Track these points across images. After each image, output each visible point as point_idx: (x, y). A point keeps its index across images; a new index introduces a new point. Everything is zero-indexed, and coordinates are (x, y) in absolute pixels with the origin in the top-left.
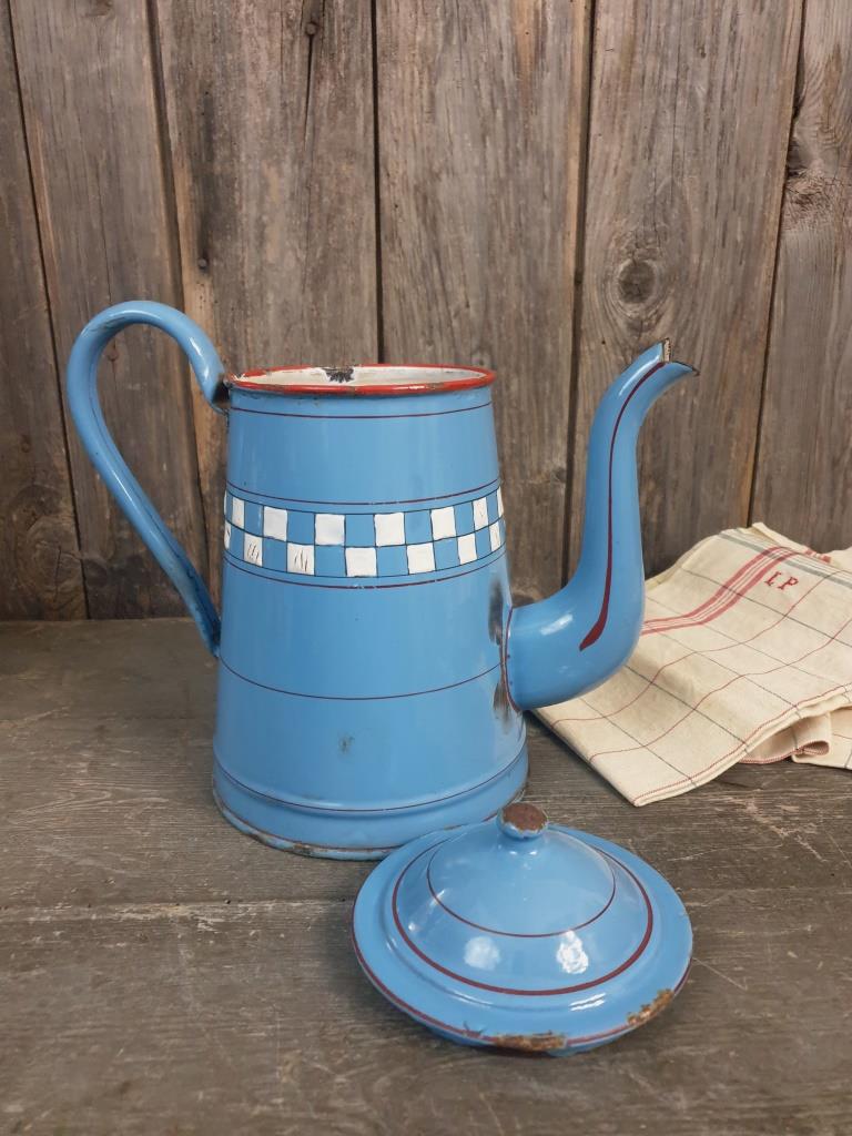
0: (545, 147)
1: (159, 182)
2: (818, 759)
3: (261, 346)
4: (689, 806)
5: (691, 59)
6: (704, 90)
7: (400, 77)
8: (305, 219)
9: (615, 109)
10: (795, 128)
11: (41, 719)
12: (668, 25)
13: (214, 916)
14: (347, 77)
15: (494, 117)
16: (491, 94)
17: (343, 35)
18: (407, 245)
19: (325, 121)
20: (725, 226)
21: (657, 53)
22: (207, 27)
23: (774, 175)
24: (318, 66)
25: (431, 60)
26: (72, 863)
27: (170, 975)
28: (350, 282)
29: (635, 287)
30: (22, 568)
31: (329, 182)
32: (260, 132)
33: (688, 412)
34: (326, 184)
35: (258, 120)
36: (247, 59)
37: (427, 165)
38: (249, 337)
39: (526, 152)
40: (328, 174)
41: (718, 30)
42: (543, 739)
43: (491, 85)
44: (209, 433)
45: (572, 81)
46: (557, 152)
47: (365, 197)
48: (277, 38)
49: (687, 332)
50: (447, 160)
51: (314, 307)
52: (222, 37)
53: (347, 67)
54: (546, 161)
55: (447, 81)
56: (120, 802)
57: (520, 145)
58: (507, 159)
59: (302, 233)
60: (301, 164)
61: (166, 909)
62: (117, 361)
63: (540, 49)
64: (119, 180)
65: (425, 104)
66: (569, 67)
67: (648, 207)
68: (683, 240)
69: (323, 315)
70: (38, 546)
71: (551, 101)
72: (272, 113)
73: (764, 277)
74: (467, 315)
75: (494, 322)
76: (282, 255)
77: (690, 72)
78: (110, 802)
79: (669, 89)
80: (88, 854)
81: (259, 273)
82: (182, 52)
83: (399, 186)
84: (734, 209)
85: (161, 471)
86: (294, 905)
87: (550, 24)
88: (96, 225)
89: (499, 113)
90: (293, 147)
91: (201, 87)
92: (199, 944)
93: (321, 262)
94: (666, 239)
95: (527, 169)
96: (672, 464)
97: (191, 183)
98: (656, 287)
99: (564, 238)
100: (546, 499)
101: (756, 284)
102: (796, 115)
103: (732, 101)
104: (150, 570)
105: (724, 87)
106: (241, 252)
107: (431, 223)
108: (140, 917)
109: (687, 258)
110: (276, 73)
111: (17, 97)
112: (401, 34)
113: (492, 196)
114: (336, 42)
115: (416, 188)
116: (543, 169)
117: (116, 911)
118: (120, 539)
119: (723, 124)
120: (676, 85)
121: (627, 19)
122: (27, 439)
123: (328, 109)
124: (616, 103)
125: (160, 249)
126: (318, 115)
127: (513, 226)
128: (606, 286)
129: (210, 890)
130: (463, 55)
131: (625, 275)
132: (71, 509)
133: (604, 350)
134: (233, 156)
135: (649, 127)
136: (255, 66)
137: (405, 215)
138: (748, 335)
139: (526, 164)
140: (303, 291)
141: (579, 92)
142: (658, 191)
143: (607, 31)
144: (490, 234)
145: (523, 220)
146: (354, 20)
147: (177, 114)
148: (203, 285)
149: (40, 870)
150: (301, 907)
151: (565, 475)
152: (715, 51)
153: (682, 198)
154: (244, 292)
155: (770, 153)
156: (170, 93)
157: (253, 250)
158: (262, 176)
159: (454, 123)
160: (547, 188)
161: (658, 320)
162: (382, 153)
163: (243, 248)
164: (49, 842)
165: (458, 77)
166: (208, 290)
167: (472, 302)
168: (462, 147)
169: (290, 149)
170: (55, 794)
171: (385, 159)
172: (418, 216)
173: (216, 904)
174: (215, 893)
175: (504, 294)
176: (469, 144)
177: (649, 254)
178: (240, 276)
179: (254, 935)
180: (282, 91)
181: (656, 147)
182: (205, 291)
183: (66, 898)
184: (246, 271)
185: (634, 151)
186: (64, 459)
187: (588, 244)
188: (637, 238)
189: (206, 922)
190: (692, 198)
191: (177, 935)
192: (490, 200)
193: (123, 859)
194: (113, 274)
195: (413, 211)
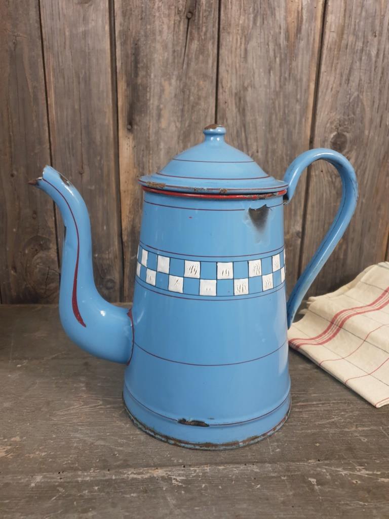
0: (299, 77)
1: (110, 86)
3: (157, 169)
5: (370, 37)
6: (375, 52)
7: (230, 40)
8: (181, 107)
9: (333, 60)
11: (52, 359)
12: (360, 21)
13: (179, 475)
14: (205, 39)
15: (275, 61)
16: (274, 50)
17: (204, 19)
19: (194, 60)
20: (382, 117)
21: (354, 34)
22: (138, 12)
24: (191, 33)
25: (246, 33)
26: (92, 443)
27: (167, 514)
29: (338, 145)
30: (29, 277)
31: (194, 90)
32: (162, 63)
34: (192, 90)
35: (161, 58)
36: (157, 28)
37: (242, 83)
38: (150, 165)
39: (290, 79)
40: (194, 86)
41: (383, 25)
42: (316, 370)
43: (274, 46)
44: (128, 211)
45: (313, 46)
46: (305, 79)
47: (211, 97)
48: (172, 18)
49: (361, 167)
50: (251, 81)
52: (145, 17)
53: (205, 34)
54: (299, 83)
55: (253, 43)
57: (287, 75)
58: (280, 81)
59: (179, 114)
60: (181, 80)
61: (152, 472)
62: (84, 174)
63: (299, 30)
64: (90, 85)
65: (242, 53)
66: (312, 39)
67: (346, 107)
68: (362, 123)
70: (38, 266)
71: (303, 54)
72: (168, 55)
74: (257, 156)
75: (270, 160)
76: (169, 124)
77: (369, 44)
78: (103, 407)
79: (359, 51)
80: (100, 438)
81: (157, 133)
82: (126, 24)
83: (227, 93)
84: (386, 109)
85: (103, 229)
86: (220, 468)
87: (304, 18)
88: (77, 107)
89: (278, 60)
91: (134, 41)
92: (177, 494)
93: (188, 128)
94: (353, 122)
95: (290, 87)
97: (126, 88)
98: (348, 145)
99: (305, 120)
100: (291, 246)
103: (388, 58)
105: (384, 51)
106: (149, 122)
107: (242, 111)
108: (139, 477)
109: (362, 132)
110: (171, 36)
111: (40, 42)
112: (233, 20)
113: (272, 99)
114: (201, 22)
115: (236, 94)
116: (297, 87)
117: (125, 473)
119: (383, 69)
120: (362, 50)
121: (341, 17)
122: (35, 213)
123: (196, 54)
124: (333, 57)
125: (109, 119)
126: (190, 56)
127: (281, 114)
128: (324, 144)
129: (172, 459)
130: (262, 31)
131: (334, 139)
132: (56, 248)
133: (322, 175)
134: (148, 75)
135: (348, 69)
136: (161, 32)
137: (230, 107)
139: (289, 84)
140: (178, 143)
142: (351, 100)
143: (331, 22)
144: (270, 117)
145: (287, 112)
146: (210, 12)
147: (121, 54)
148: (129, 138)
149: (76, 448)
150: (224, 469)
151: (300, 235)
152: (381, 34)
153: (362, 103)
154: (149, 142)
156: (118, 44)
157: (155, 121)
158: (161, 86)
159: (256, 63)
160: (299, 97)
162: (220, 77)
163: (150, 121)
164: (77, 431)
165: (259, 42)
166: (131, 141)
167: (260, 150)
168: (259, 75)
169: (176, 73)
170: (72, 402)
171: (222, 79)
172: (236, 107)
173: (178, 468)
174: (175, 461)
175: (275, 146)
176: (263, 74)
177: (345, 130)
178: (147, 135)
179: (204, 487)
180: (173, 45)
181: (351, 79)
182: (129, 141)
183: (94, 465)
184: (151, 132)
185: (341, 80)
186: (54, 223)
187: (317, 124)
188: (340, 121)
189: (176, 479)
190: (367, 103)
191: (163, 488)
192: (271, 101)
193: (119, 441)
194: (83, 132)
195: (234, 105)
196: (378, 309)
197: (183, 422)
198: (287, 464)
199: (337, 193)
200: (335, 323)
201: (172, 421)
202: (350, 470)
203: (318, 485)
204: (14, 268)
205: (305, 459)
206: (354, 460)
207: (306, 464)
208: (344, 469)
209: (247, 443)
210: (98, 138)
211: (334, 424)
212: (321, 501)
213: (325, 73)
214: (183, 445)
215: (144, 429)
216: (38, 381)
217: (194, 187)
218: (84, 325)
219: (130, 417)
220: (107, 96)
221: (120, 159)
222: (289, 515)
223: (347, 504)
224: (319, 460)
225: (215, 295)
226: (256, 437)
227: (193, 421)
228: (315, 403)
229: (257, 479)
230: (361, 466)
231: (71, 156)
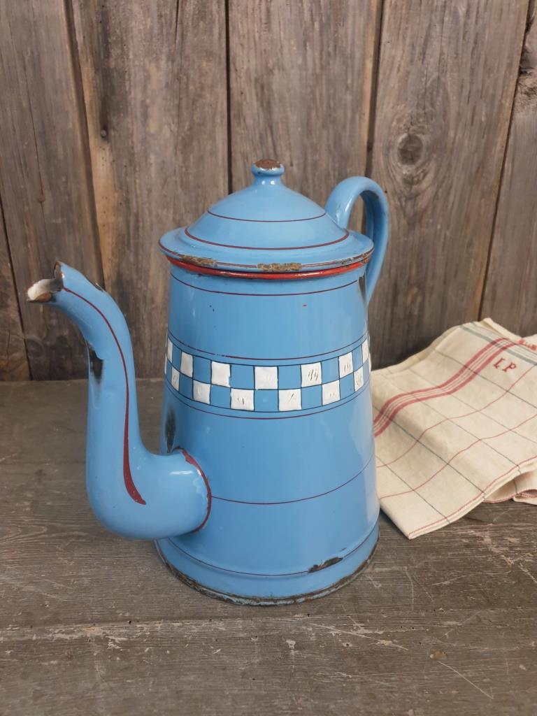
0: (349, 51)
1: (70, 72)
2: (529, 500)
3: (147, 192)
4: (444, 538)
6: (464, 10)
8: (176, 102)
9: (400, 23)
10: (527, 40)
13: (120, 635)
15: (313, 28)
16: (311, 10)
18: (250, 122)
19: (190, 29)
20: (474, 110)
23: (510, 73)
26: (19, 589)
27: (89, 690)
28: (208, 148)
29: (409, 153)
31: (194, 75)
32: (143, 37)
33: (442, 240)
34: (192, 76)
35: (142, 27)
37: (264, 62)
38: (137, 186)
39: (335, 55)
40: (193, 69)
43: (311, 3)
44: (110, 253)
46: (358, 55)
47: (219, 86)
49: (444, 185)
50: (278, 59)
51: (183, 165)
54: (349, 61)
56: (54, 535)
57: (331, 49)
58: (321, 59)
59: (174, 112)
60: (173, 61)
61: (86, 629)
62: (44, 203)
64: (40, 70)
65: (264, 17)
67: (420, 96)
68: (444, 120)
69: (190, 171)
71: (354, 16)
72: (152, 22)
73: (498, 148)
74: (291, 172)
75: (310, 177)
76: (160, 128)
78: (46, 536)
79: (439, 9)
80: (31, 582)
81: (144, 141)
83: (244, 79)
84: (481, 97)
86: (176, 625)
88: (25, 104)
89: (317, 25)
90: (167, 49)
91: (99, 2)
92: (109, 661)
93: (188, 133)
94: (432, 119)
95: (336, 67)
96: (430, 274)
97: (94, 75)
98: (424, 153)
99: (360, 118)
101: (493, 152)
102: (527, 30)
103: (483, 18)
104: (72, 346)
105: (478, 8)
106: (131, 125)
107: (266, 105)
108: (67, 637)
109: (445, 133)
113: (310, 87)
115: (256, 80)
116: (347, 67)
117: (51, 632)
118: (51, 326)
119: (477, 35)
120: (444, 7)
123: (193, 19)
124: (401, 18)
125: (73, 123)
126: (185, 24)
127: (325, 108)
128: (389, 152)
129: (117, 612)
131: (403, 145)
132: (16, 305)
134: (124, 54)
135: (424, 37)
137: (248, 100)
138: (486, 187)
139: (335, 63)
140: (176, 154)
141: (374, 9)
142: (428, 84)
144: (309, 114)
145: (332, 105)
147: (82, 22)
148: (104, 149)
150: (180, 627)
153: (445, 90)
154: (133, 154)
155: (509, 57)
156: (76, 6)
157: (140, 124)
158: (145, 70)
159: (284, 32)
160: (349, 81)
161: (425, 176)
162: (232, 54)
163: (132, 123)
166: (108, 153)
167: (295, 162)
168: (290, 50)
169: (165, 50)
170: (8, 529)
171: (234, 58)
172: (257, 100)
173: (122, 624)
174: (121, 615)
175: (317, 157)
176: (295, 48)
177: (420, 130)
178: (130, 143)
179: (148, 651)
180: (159, 6)
181: (428, 51)
182: (106, 154)
183: (14, 620)
184: (135, 140)
185: (412, 54)
187: (377, 122)
188: (412, 118)
189: (114, 641)
190: (452, 89)
191: (94, 652)
192: (309, 90)
193: (55, 585)
194: (38, 140)
195: (254, 97)
196: (449, 393)
198: (264, 620)
199: (409, 224)
200: (384, 413)
202: (346, 628)
203: (296, 648)
205: (291, 613)
206: (355, 614)
207: (289, 620)
208: (337, 627)
210: (60, 151)
212: (293, 671)
213: (389, 45)
220: (68, 87)
221: (95, 180)
222: (245, 690)
223: (325, 676)
224: (308, 615)
229: (220, 640)
230: (361, 622)
231: (25, 177)
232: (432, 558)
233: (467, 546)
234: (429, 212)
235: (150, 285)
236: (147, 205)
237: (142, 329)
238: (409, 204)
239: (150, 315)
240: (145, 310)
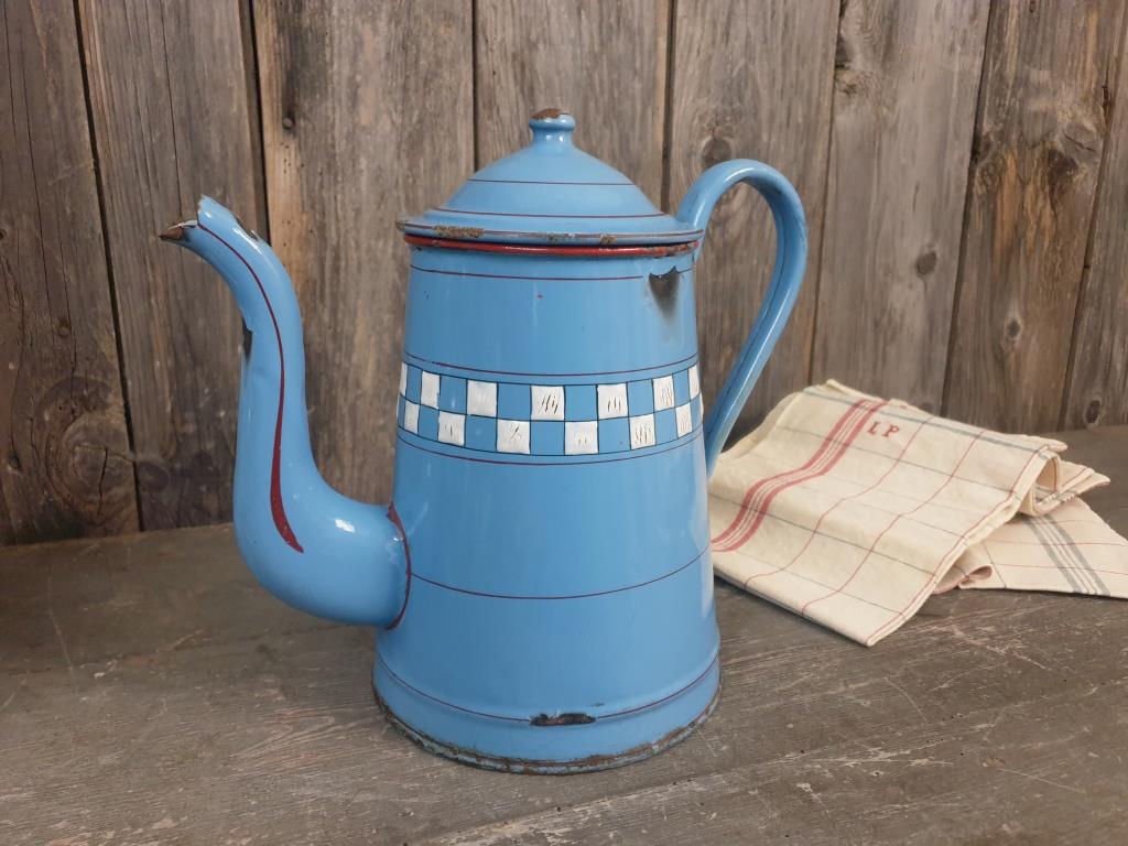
0: (636, 25)
2: (980, 583)
3: (353, 214)
4: (908, 640)
8: (401, 81)
10: (842, 26)
11: (178, 649)
13: (556, 826)
18: (505, 113)
20: (789, 108)
23: (827, 66)
26: (348, 801)
28: (447, 149)
30: (55, 478)
31: (426, 44)
33: (759, 281)
34: (424, 46)
37: (525, 33)
38: (339, 205)
39: (619, 29)
40: (426, 36)
46: (647, 31)
47: (463, 61)
50: (544, 30)
51: (410, 174)
54: (637, 38)
57: (613, 20)
58: (601, 32)
59: (398, 95)
60: (397, 23)
61: (499, 830)
64: (189, 25)
67: (726, 88)
68: (755, 120)
69: (418, 183)
70: (77, 449)
73: (820, 156)
76: (377, 119)
78: (340, 727)
80: (360, 789)
81: (350, 137)
83: (497, 53)
84: (796, 93)
86: (633, 797)
88: (159, 74)
90: (389, 6)
93: (418, 127)
94: (741, 118)
95: (620, 45)
97: (275, 34)
99: (653, 113)
101: (814, 162)
102: (842, 14)
104: (220, 468)
106: (331, 112)
107: (528, 91)
109: (757, 137)
115: (514, 56)
116: (634, 45)
118: (184, 435)
119: (786, 18)
122: (65, 322)
125: (238, 106)
127: (606, 99)
128: (690, 160)
129: (530, 800)
131: (707, 151)
132: (122, 404)
134: (325, 8)
135: (726, 12)
137: (503, 83)
139: (618, 38)
140: (399, 158)
142: (735, 74)
144: (585, 106)
145: (616, 94)
148: (287, 147)
149: (314, 817)
150: (639, 799)
153: (754, 81)
154: (334, 156)
155: (824, 46)
157: (345, 111)
158: (355, 33)
160: (638, 65)
161: (735, 193)
162: (480, 19)
163: (334, 109)
164: (301, 783)
166: (293, 154)
168: (559, 17)
169: (386, 7)
170: (265, 729)
171: (484, 25)
172: (516, 85)
173: (549, 814)
174: (538, 803)
176: (566, 17)
177: (726, 132)
178: (330, 141)
179: (614, 837)
181: (732, 32)
182: (289, 154)
183: (370, 842)
184: (337, 134)
185: (714, 35)
186: (114, 345)
187: (675, 119)
188: (717, 115)
189: (553, 834)
190: (762, 81)
192: (585, 73)
193: (405, 786)
194: (178, 131)
195: (511, 79)
196: (821, 473)
197: (542, 721)
198: (750, 769)
199: (717, 258)
200: (750, 507)
201: (515, 723)
202: (861, 756)
203: (816, 791)
204: (15, 459)
205: (779, 754)
206: (860, 740)
207: (782, 761)
208: (853, 757)
209: (666, 744)
210: (215, 148)
211: (805, 687)
212: (830, 816)
213: (685, 21)
214: (542, 769)
215: (451, 755)
216: (163, 700)
217: (549, 233)
218: (300, 549)
219: (410, 737)
220: (233, 52)
221: (270, 194)
223: (875, 812)
224: (802, 752)
225: (596, 451)
226: (680, 731)
227: (563, 716)
228: (759, 655)
229: (706, 803)
230: (876, 746)
231: (153, 188)
232: (910, 663)
233: (941, 643)
234: (743, 241)
235: (355, 358)
236: (353, 233)
237: (340, 431)
238: (718, 231)
239: (353, 408)
240: (345, 400)
